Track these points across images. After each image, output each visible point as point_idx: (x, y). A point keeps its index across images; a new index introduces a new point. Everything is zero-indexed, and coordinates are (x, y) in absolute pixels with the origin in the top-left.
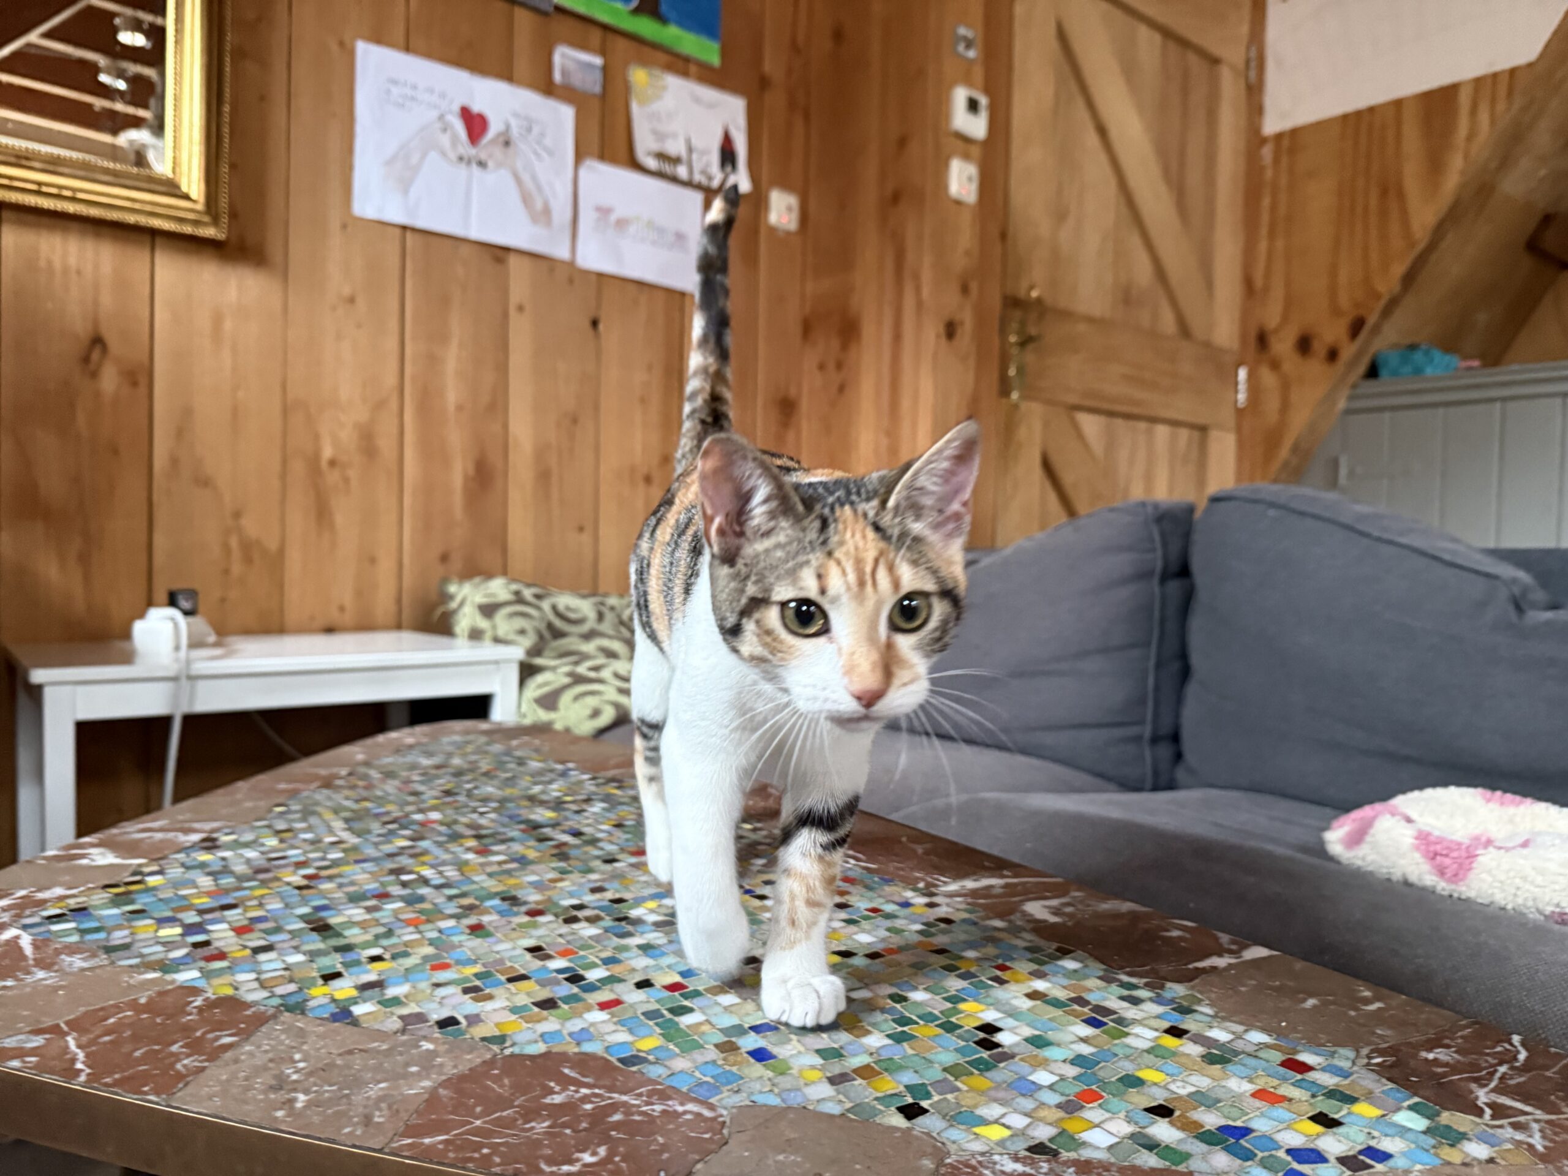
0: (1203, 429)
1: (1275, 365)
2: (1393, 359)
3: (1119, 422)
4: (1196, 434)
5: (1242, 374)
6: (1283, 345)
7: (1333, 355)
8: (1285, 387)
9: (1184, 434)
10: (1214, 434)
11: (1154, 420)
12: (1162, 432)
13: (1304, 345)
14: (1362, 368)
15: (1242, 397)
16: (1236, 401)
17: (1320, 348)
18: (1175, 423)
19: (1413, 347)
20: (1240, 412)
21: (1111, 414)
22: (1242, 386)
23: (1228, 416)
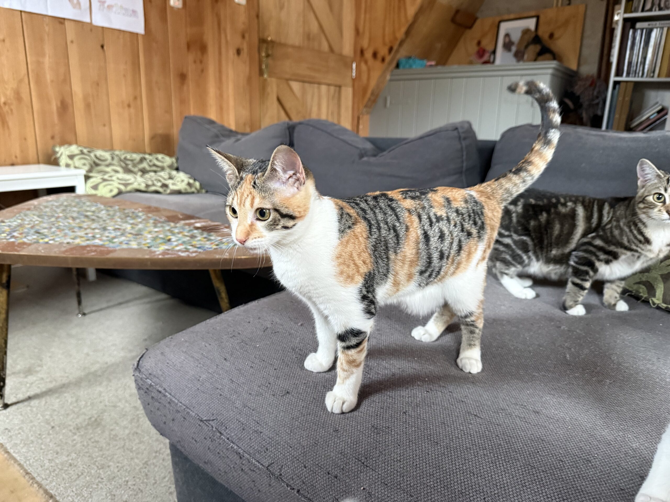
0: (340, 87)
1: (366, 62)
2: (403, 61)
3: (307, 85)
4: (337, 88)
5: (354, 66)
6: (368, 55)
7: (383, 60)
8: (369, 70)
9: (332, 88)
10: (343, 89)
11: (319, 84)
12: (324, 88)
13: (375, 55)
14: (394, 64)
15: (354, 74)
16: (352, 76)
17: (380, 56)
18: (329, 85)
19: (409, 58)
20: (354, 80)
21: (304, 82)
22: (354, 71)
23: (349, 81)
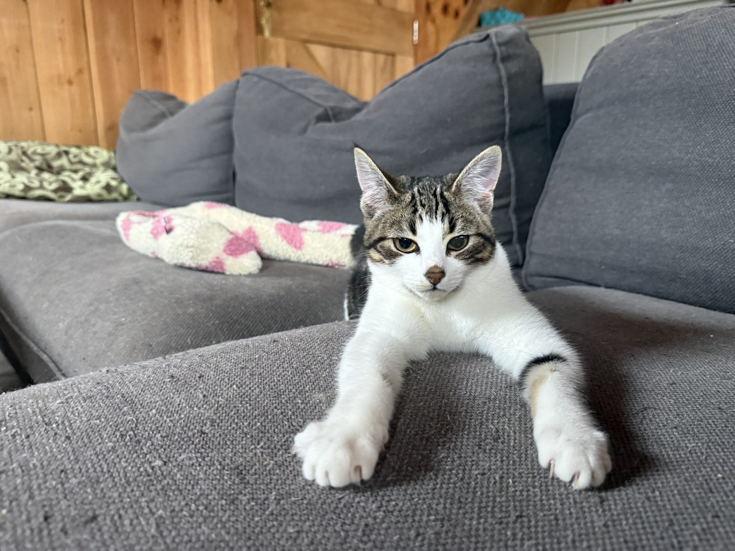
0: (393, 55)
1: (433, 21)
2: (487, 16)
3: (339, 51)
4: (390, 58)
5: (416, 26)
6: (437, 10)
7: (457, 14)
8: (438, 31)
9: (381, 58)
10: (399, 59)
11: (360, 49)
12: (367, 56)
13: (445, 9)
14: (474, 21)
15: (416, 38)
16: (412, 40)
17: (451, 10)
18: (375, 52)
19: (496, 9)
20: (416, 47)
21: (333, 45)
22: (416, 34)
23: (408, 47)
